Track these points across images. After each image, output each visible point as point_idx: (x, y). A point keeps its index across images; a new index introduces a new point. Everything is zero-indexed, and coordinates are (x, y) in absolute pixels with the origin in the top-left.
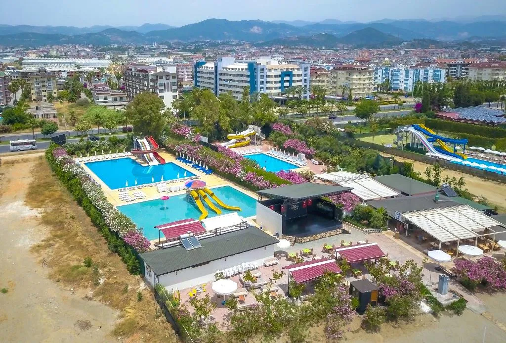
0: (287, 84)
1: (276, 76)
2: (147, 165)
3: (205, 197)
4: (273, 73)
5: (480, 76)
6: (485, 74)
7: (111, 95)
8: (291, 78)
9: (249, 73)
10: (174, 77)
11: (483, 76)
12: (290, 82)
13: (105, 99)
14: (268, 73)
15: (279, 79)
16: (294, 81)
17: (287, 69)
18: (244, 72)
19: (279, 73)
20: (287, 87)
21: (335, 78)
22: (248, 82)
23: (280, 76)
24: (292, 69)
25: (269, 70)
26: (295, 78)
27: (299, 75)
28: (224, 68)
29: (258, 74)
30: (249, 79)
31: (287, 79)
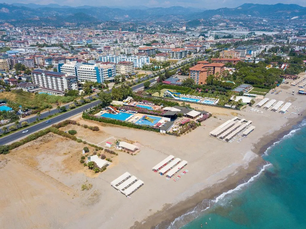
3: (148, 118)
4: (105, 70)
9: (95, 71)
10: (75, 78)
14: (104, 71)
15: (108, 72)
16: (112, 72)
17: (109, 68)
18: (93, 71)
19: (107, 70)
20: (110, 75)
21: (120, 67)
22: (96, 74)
23: (107, 71)
24: (111, 68)
25: (104, 69)
26: (112, 71)
27: (113, 70)
28: (80, 68)
29: (100, 71)
30: (96, 73)
31: (110, 72)
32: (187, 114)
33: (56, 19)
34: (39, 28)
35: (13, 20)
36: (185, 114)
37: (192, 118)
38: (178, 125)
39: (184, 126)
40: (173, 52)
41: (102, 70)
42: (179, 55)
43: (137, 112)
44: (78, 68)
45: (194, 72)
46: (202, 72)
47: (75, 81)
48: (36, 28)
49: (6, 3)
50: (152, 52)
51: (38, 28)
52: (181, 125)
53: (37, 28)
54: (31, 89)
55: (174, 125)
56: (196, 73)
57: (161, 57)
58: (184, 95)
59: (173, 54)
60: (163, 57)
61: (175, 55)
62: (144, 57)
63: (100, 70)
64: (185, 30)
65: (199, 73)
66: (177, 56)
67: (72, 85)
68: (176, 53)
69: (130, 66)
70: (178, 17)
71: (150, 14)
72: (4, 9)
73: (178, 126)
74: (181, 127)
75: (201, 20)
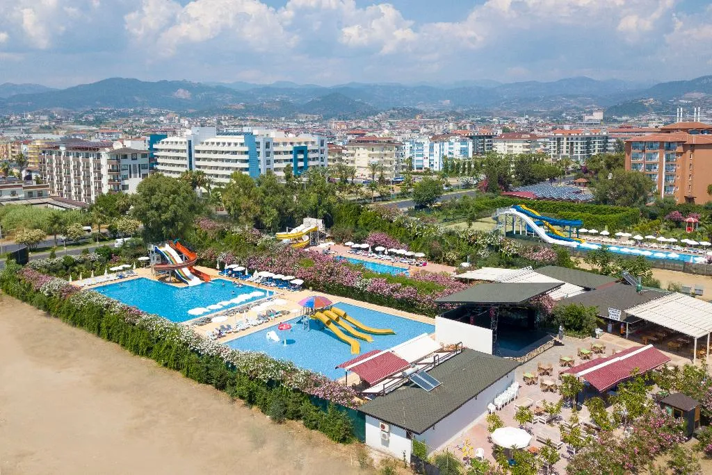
0: (301, 164)
1: (286, 153)
2: (185, 285)
3: (337, 319)
4: (281, 148)
5: (511, 149)
6: (516, 147)
7: (24, 188)
8: (306, 156)
9: (246, 149)
10: (144, 156)
11: (514, 149)
12: (306, 160)
13: (13, 193)
14: (275, 149)
15: (291, 157)
16: (310, 159)
17: (300, 143)
18: (239, 148)
19: (290, 148)
20: (301, 168)
21: (352, 155)
22: (246, 161)
23: (291, 152)
24: (306, 143)
25: (277, 144)
26: (311, 156)
27: (314, 151)
28: (202, 143)
29: (262, 149)
30: (246, 157)
31: (301, 156)
32: (632, 312)
33: (278, 108)
34: (230, 119)
35: (191, 111)
36: (615, 315)
37: (677, 351)
38: (550, 389)
39: (610, 410)
40: (559, 139)
41: (267, 146)
42: (579, 145)
43: (300, 282)
44: (196, 144)
45: (648, 151)
46: (693, 147)
47: (144, 167)
48: (223, 118)
49: (188, 80)
50: (488, 145)
51: (227, 118)
52: (581, 394)
53: (225, 118)
54: (16, 200)
55: (513, 390)
56: (659, 157)
57: (514, 144)
58: (605, 232)
59: (559, 145)
60: (521, 145)
61: (565, 146)
62: (453, 141)
63: (262, 145)
64: (602, 120)
65: (678, 154)
66: (572, 150)
67: (126, 182)
68: (568, 139)
69: (387, 152)
70: (581, 102)
71: (505, 97)
72: (181, 91)
73: (555, 398)
74: (585, 416)
75: (646, 102)
